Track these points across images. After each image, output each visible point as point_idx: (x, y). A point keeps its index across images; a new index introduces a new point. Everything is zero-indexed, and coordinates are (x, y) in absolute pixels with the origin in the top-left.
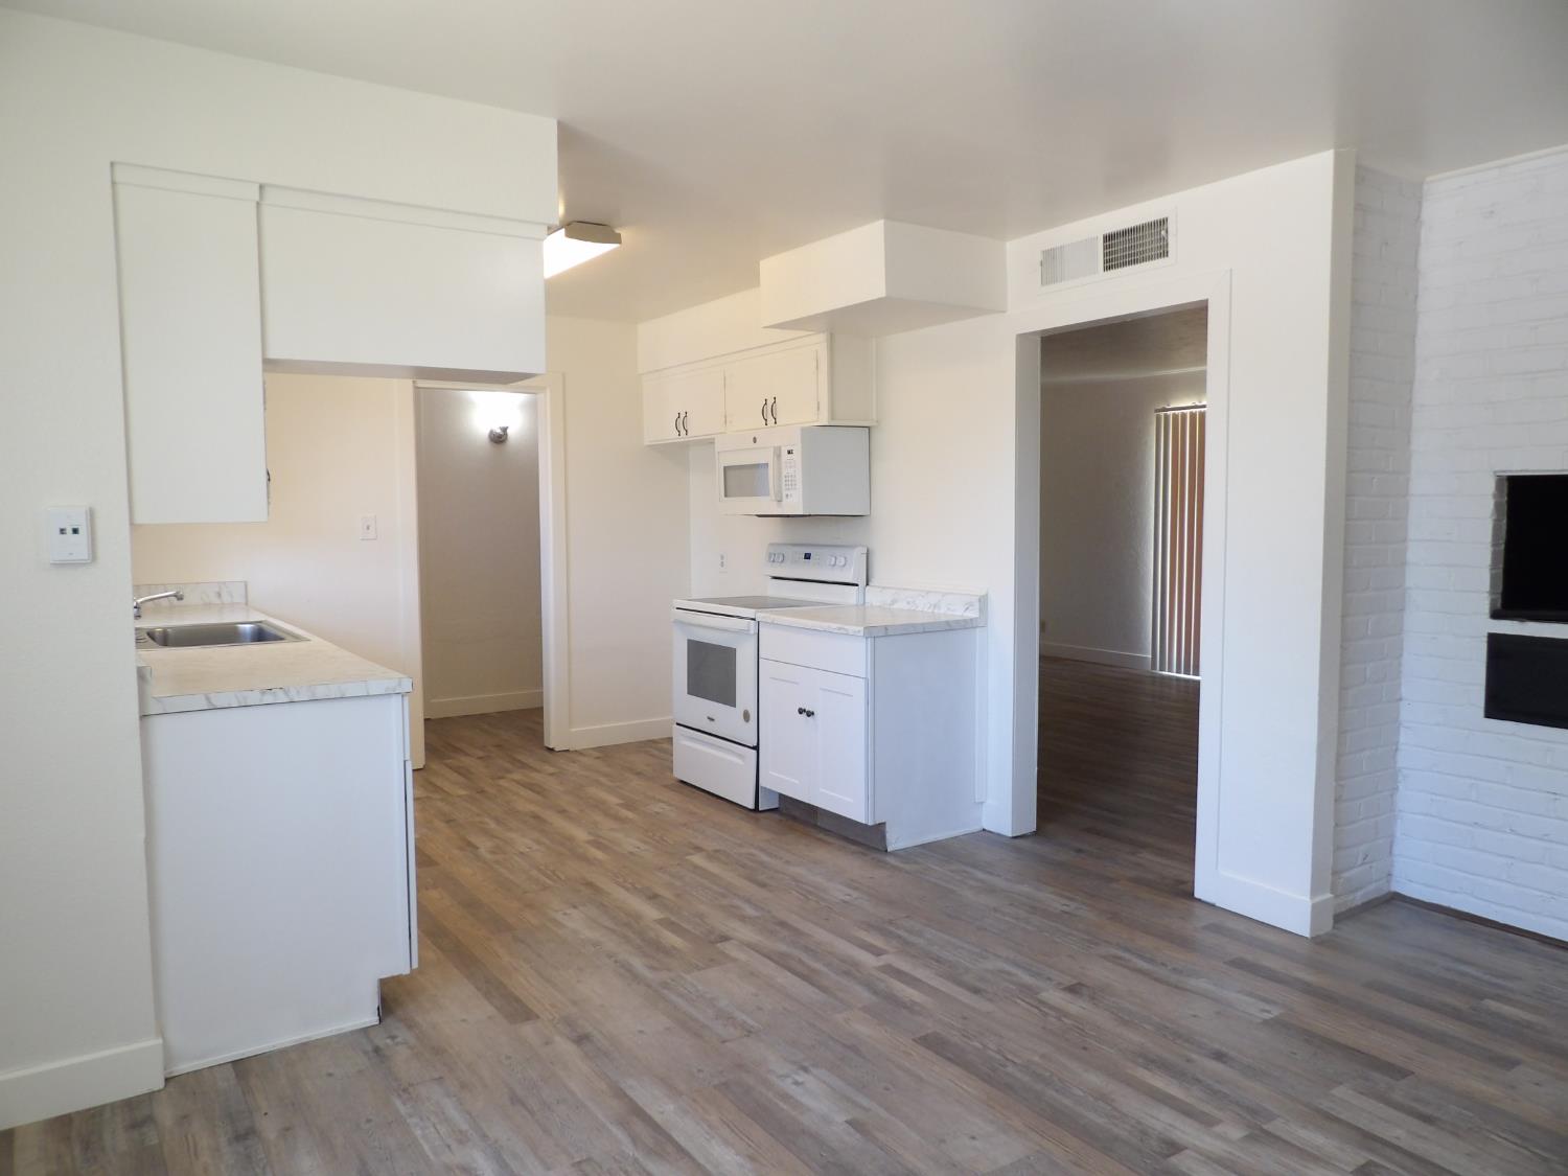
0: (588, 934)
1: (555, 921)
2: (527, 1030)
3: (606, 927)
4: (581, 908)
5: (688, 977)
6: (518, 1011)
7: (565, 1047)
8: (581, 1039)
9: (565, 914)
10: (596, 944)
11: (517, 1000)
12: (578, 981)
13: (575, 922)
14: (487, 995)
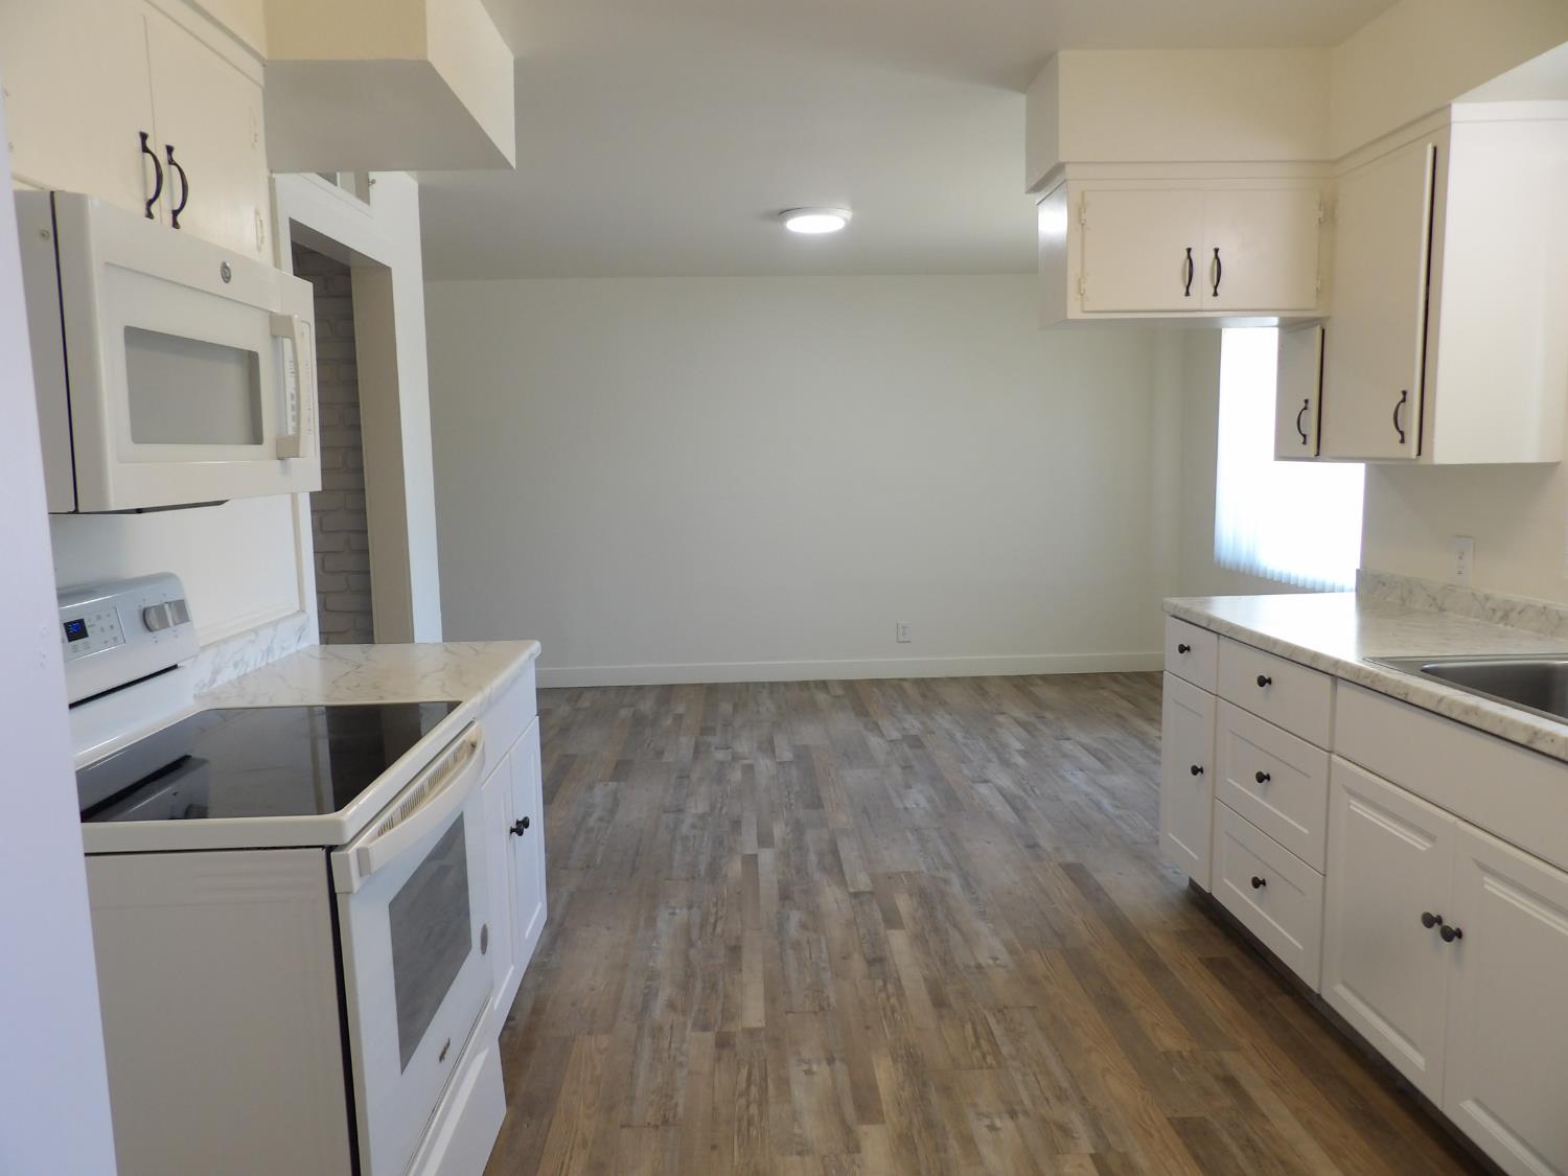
0: (983, 928)
1: (1012, 951)
2: (1070, 858)
3: (960, 931)
4: (973, 964)
5: (923, 868)
6: (1076, 874)
7: (1046, 844)
8: (1033, 846)
9: (995, 959)
10: (982, 914)
11: (1072, 879)
12: (1016, 883)
13: (990, 946)
14: (1099, 888)
